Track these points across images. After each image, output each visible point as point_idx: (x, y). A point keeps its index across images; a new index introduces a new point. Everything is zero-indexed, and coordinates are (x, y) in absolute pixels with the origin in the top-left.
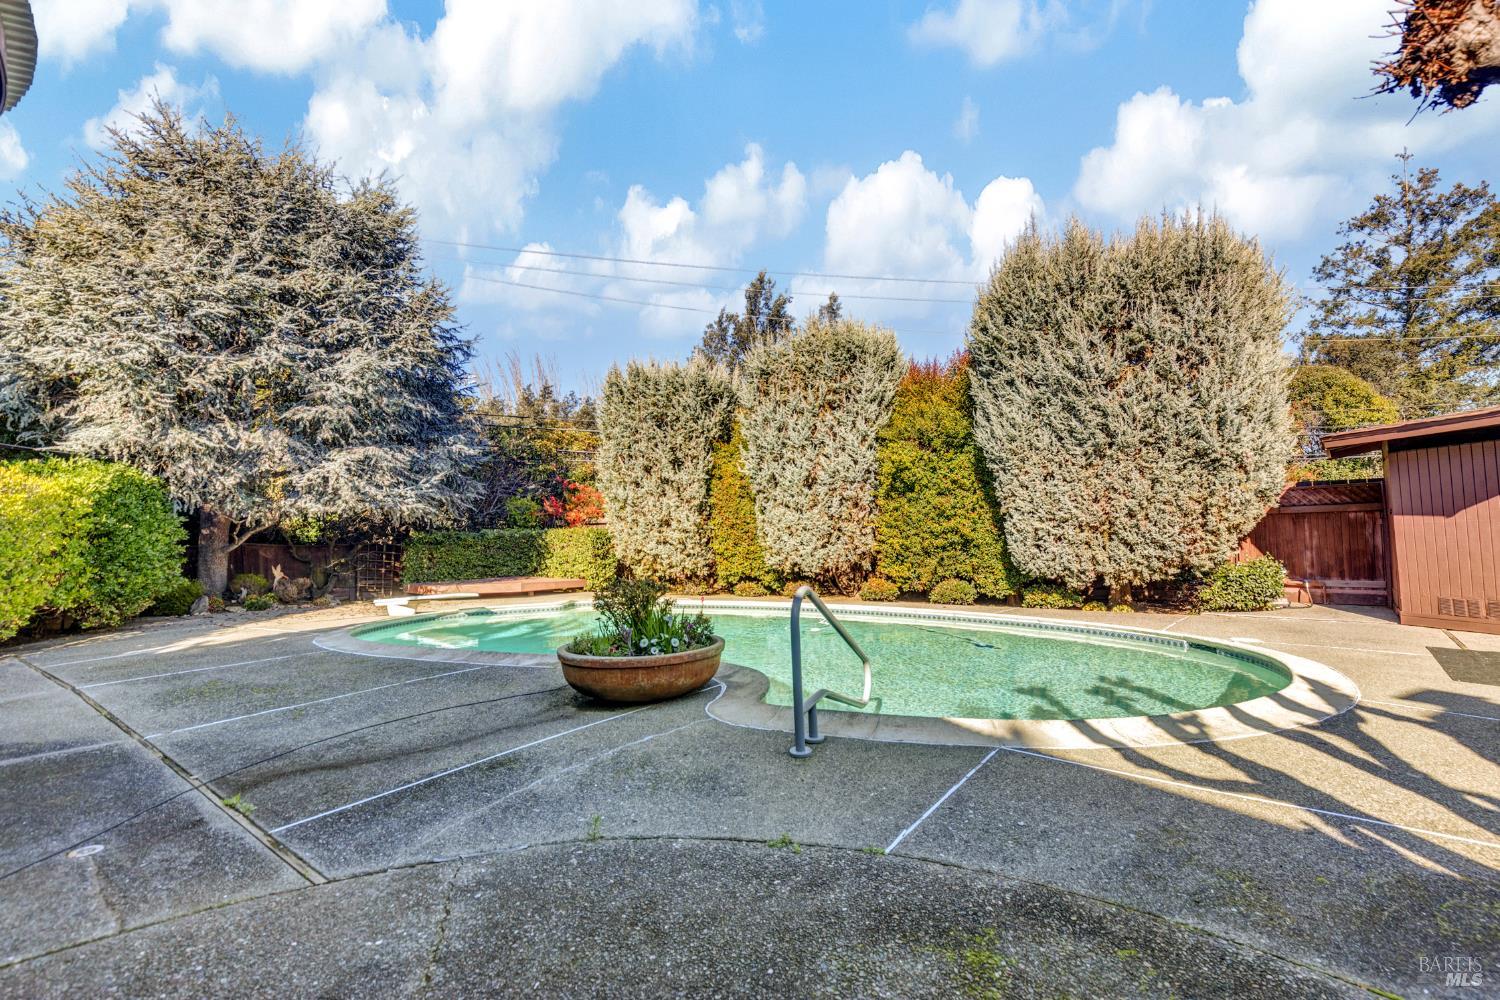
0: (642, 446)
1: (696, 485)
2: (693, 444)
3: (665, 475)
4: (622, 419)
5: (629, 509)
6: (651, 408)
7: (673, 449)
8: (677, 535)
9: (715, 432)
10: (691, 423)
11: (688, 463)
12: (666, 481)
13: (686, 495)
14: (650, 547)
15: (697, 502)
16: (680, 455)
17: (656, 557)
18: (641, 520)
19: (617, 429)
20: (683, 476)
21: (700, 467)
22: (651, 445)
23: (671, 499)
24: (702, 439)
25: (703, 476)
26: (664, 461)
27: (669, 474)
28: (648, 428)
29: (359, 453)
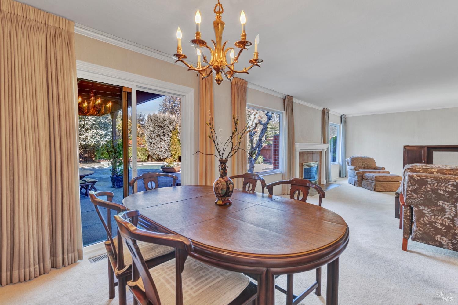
0: (156, 131)
1: (168, 140)
2: (167, 132)
3: (161, 138)
4: (152, 125)
5: (153, 144)
6: (159, 124)
7: (163, 132)
8: (164, 150)
9: (172, 129)
10: (167, 127)
11: (166, 136)
12: (161, 139)
13: (166, 142)
14: (158, 152)
15: (168, 143)
16: (164, 133)
17: (159, 154)
18: (156, 146)
19: (150, 127)
20: (165, 138)
21: (169, 136)
22: (158, 131)
23: (163, 143)
24: (170, 131)
25: (170, 138)
26: (161, 135)
27: (162, 137)
28: (157, 128)
29: (95, 131)
